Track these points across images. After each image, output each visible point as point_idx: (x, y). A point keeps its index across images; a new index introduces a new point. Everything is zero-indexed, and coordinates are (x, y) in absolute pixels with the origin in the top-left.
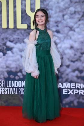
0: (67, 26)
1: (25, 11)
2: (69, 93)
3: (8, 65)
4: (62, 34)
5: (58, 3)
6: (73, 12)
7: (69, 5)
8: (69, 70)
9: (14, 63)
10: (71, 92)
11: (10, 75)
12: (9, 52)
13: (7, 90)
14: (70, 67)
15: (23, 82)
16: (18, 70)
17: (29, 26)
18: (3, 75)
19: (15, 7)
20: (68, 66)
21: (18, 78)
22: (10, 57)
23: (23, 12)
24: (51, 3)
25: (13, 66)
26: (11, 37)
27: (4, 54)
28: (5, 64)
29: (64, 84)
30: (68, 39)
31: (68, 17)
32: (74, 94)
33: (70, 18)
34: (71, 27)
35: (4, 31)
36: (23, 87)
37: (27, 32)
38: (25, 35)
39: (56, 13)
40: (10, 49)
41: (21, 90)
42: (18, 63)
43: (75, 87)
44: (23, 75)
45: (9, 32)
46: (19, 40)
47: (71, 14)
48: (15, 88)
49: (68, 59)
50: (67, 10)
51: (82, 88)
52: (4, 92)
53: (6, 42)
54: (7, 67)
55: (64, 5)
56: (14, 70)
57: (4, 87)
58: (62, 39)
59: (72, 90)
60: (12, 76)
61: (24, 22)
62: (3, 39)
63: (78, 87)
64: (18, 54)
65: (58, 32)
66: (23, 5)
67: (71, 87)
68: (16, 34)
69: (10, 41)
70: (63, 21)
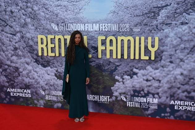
0: (178, 58)
1: (147, 47)
2: (179, 109)
3: (133, 86)
4: (174, 64)
5: (172, 41)
6: (183, 48)
7: (180, 43)
8: (180, 91)
9: (139, 84)
10: (181, 108)
11: (135, 93)
12: (135, 76)
13: (133, 104)
14: (181, 89)
15: (144, 98)
16: (141, 89)
17: (150, 58)
18: (130, 93)
19: (140, 44)
20: (179, 88)
21: (141, 95)
22: (135, 79)
23: (146, 47)
24: (166, 41)
25: (138, 86)
26: (136, 65)
27: (131, 77)
28: (132, 84)
29: (176, 102)
30: (179, 68)
31: (179, 51)
32: (184, 109)
33: (181, 52)
34: (181, 59)
35: (132, 61)
36: (144, 102)
37: (149, 62)
38: (147, 64)
39: (170, 48)
40: (136, 74)
41: (143, 104)
42: (141, 84)
43: (184, 104)
44: (145, 93)
45: (136, 61)
46: (143, 67)
47: (182, 50)
48: (139, 102)
49: (179, 83)
50: (178, 46)
51: (190, 105)
52: (130, 105)
53: (133, 69)
54: (133, 87)
55: (176, 43)
56: (138, 89)
57: (130, 101)
58: (175, 68)
59: (182, 106)
60: (136, 94)
61: (146, 55)
62: (131, 67)
63: (186, 104)
64: (141, 78)
65: (171, 62)
66: (146, 42)
67: (181, 104)
68: (140, 63)
69: (136, 68)
70: (175, 54)
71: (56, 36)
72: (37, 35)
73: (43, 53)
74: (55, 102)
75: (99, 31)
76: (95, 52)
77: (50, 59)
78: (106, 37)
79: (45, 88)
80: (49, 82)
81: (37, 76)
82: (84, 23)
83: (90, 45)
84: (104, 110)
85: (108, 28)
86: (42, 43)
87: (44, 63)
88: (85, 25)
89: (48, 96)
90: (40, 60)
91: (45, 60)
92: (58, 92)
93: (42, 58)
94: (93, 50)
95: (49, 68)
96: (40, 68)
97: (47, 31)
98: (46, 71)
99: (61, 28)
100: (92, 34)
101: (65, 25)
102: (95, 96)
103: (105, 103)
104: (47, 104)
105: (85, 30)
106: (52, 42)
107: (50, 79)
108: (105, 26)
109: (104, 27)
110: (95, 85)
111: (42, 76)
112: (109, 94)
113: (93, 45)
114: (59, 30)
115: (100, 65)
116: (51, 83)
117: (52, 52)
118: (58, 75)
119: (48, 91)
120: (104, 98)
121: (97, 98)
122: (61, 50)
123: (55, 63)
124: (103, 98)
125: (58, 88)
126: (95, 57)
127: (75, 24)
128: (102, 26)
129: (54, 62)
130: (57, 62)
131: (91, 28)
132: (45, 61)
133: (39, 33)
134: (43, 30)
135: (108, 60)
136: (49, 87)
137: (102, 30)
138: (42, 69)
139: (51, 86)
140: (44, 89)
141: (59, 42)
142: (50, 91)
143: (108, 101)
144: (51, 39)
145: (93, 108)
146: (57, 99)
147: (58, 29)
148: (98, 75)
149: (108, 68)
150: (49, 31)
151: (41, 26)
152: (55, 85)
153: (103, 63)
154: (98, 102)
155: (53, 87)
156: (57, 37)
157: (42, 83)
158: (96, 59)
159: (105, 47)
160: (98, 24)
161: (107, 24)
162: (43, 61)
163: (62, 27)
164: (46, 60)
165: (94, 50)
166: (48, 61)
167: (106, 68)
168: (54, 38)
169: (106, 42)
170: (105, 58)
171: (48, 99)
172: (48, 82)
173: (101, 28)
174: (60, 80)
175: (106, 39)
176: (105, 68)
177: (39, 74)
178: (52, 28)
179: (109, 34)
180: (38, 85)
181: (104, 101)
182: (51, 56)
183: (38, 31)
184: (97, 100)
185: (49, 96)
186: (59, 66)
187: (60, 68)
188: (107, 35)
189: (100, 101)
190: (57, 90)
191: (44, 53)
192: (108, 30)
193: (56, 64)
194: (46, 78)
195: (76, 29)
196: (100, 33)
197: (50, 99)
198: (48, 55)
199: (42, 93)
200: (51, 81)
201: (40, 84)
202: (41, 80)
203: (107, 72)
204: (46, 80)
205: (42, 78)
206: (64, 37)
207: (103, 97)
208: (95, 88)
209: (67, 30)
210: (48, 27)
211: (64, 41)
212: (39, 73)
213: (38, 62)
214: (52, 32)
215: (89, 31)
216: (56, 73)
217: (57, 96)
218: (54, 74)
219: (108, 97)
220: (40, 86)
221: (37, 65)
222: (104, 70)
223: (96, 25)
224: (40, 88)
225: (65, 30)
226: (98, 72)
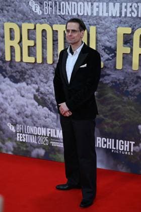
71: (38, 25)
72: (3, 23)
73: (12, 56)
74: (34, 146)
75: (120, 17)
76: (111, 58)
77: (27, 67)
78: (133, 29)
79: (16, 120)
80: (23, 110)
81: (3, 97)
82: (90, 2)
83: (100, 44)
84: (123, 166)
85: (138, 12)
86: (12, 38)
87: (14, 74)
88: (92, 4)
89: (21, 134)
90: (8, 68)
91: (16, 70)
92: (39, 128)
93: (11, 66)
94: (107, 53)
95: (24, 84)
96: (7, 84)
97: (20, 15)
98: (19, 90)
99: (48, 10)
100: (106, 22)
101: (56, 4)
102: (108, 139)
103: (126, 153)
104: (19, 148)
105: (93, 14)
106: (30, 36)
107: (26, 105)
108: (131, 7)
109: (129, 10)
110: (107, 119)
111: (11, 98)
112: (133, 139)
113: (108, 44)
114: (43, 14)
115: (118, 82)
116: (26, 112)
117: (29, 56)
118: (39, 98)
119: (21, 126)
120: (124, 145)
121: (110, 143)
122: (46, 52)
123: (36, 75)
124: (121, 144)
125: (38, 121)
126: (109, 66)
127: (73, 3)
128: (126, 7)
129: (33, 74)
130: (39, 73)
131: (105, 11)
132: (16, 72)
133: (7, 19)
134: (14, 14)
135: (135, 73)
136: (23, 118)
137: (126, 16)
138: (10, 85)
139: (27, 117)
140: (14, 121)
141: (43, 36)
142: (24, 127)
143: (132, 151)
144: (29, 30)
145: (102, 162)
146: (37, 141)
147: (41, 12)
148: (114, 100)
149: (135, 90)
150: (24, 15)
151: (10, 6)
152: (34, 116)
153: (125, 79)
154: (113, 151)
155: (31, 120)
156: (40, 28)
157: (11, 111)
158: (111, 70)
159: (129, 49)
160: (119, 4)
161: (137, 3)
162: (12, 71)
163: (50, 8)
164: (19, 70)
165: (109, 54)
166: (22, 72)
167: (131, 89)
168: (33, 28)
169: (132, 39)
170: (130, 70)
171: (21, 140)
172: (21, 109)
173: (124, 10)
174: (43, 107)
175: (133, 33)
176: (127, 88)
177: (6, 95)
178: (31, 10)
179: (139, 24)
180: (4, 115)
181: (123, 151)
182: (27, 63)
183: (4, 15)
184: (110, 148)
185: (24, 135)
186: (42, 82)
187: (44, 86)
188: (135, 26)
189: (116, 150)
190: (36, 125)
191: (15, 57)
192: (138, 15)
193: (36, 78)
194: (18, 102)
195: (75, 12)
196: (121, 21)
197: (24, 141)
198: (22, 60)
199: (10, 128)
200: (26, 108)
201: (8, 112)
202: (10, 105)
203: (131, 96)
204: (17, 106)
205: (10, 103)
206: (52, 28)
207: (123, 143)
208: (107, 124)
209: (58, 14)
210: (24, 7)
211: (53, 34)
212: (5, 93)
213: (4, 73)
214: (30, 17)
215: (100, 17)
216: (37, 94)
217: (37, 135)
218: (33, 97)
219: (132, 143)
220: (8, 116)
221: (2, 77)
222: (127, 91)
223: (114, 6)
224: (8, 120)
225: (54, 13)
226: (115, 96)
